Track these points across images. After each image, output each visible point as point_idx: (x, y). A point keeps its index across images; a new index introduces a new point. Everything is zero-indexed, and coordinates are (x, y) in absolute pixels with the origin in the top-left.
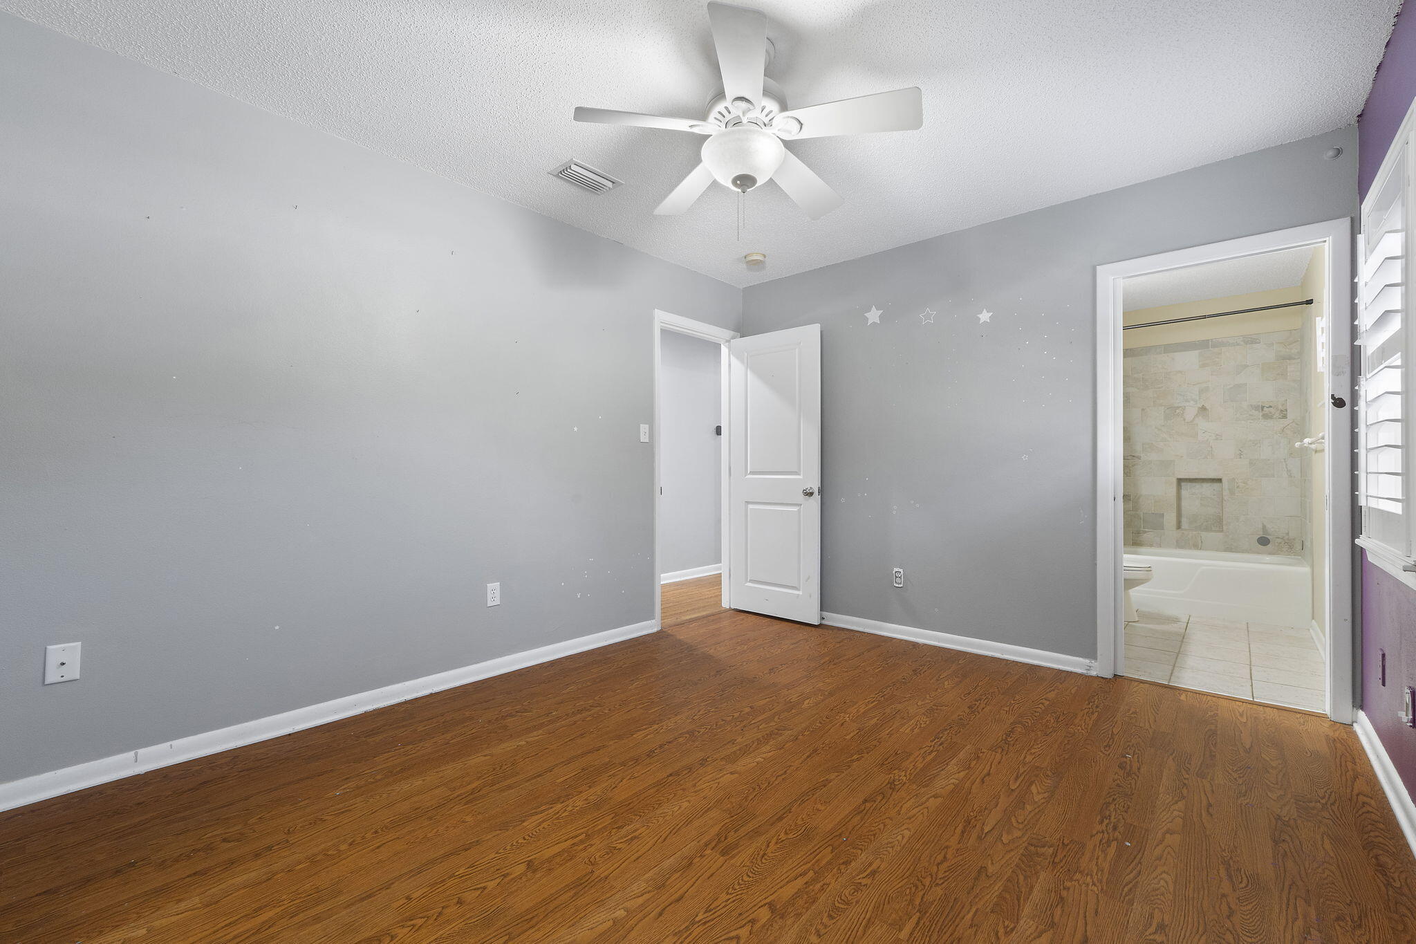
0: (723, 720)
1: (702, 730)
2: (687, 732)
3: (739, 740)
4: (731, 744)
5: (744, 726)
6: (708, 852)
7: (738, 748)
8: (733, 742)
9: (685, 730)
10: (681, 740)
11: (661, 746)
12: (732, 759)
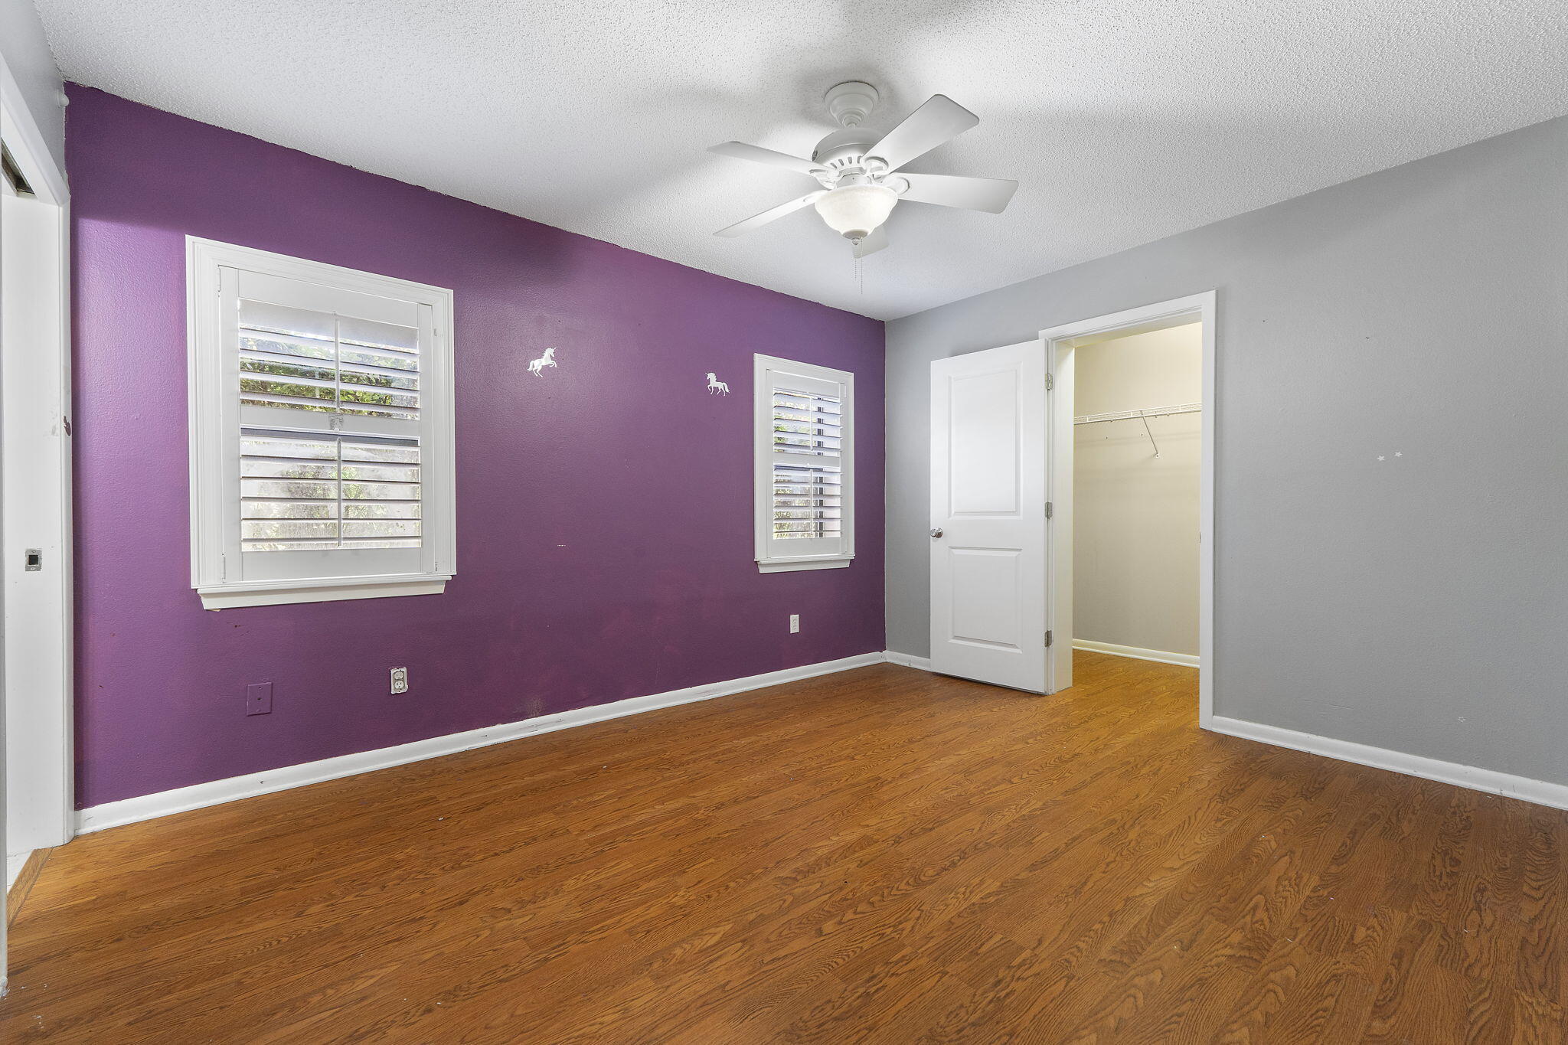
0: (872, 904)
1: (903, 886)
2: (925, 884)
3: (853, 866)
4: (865, 861)
5: (841, 889)
6: (890, 779)
7: (856, 855)
8: (862, 864)
9: (928, 888)
10: (931, 872)
11: (954, 864)
12: (866, 842)
